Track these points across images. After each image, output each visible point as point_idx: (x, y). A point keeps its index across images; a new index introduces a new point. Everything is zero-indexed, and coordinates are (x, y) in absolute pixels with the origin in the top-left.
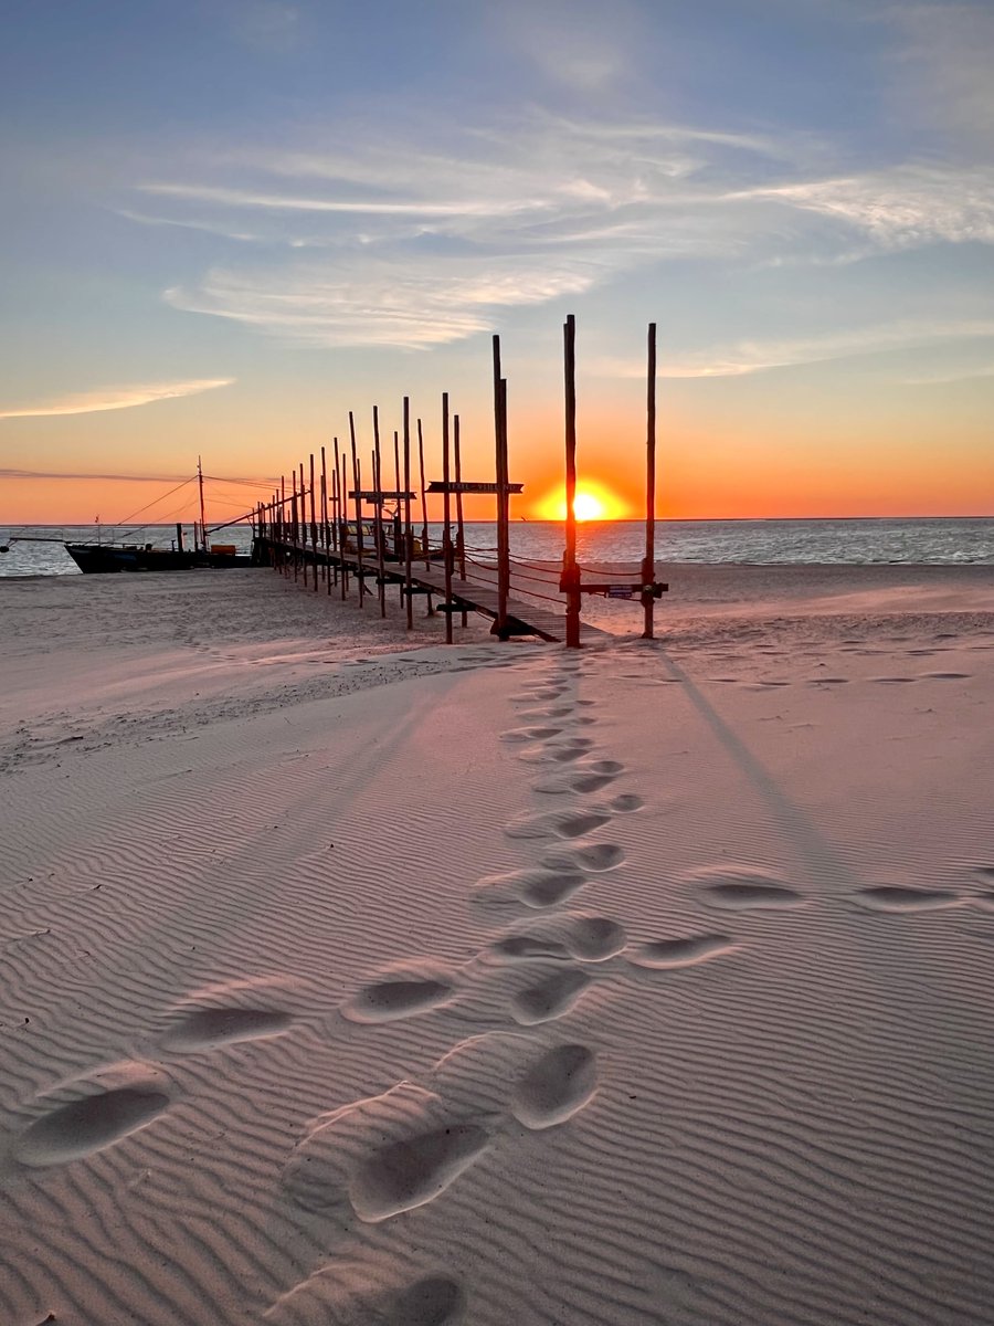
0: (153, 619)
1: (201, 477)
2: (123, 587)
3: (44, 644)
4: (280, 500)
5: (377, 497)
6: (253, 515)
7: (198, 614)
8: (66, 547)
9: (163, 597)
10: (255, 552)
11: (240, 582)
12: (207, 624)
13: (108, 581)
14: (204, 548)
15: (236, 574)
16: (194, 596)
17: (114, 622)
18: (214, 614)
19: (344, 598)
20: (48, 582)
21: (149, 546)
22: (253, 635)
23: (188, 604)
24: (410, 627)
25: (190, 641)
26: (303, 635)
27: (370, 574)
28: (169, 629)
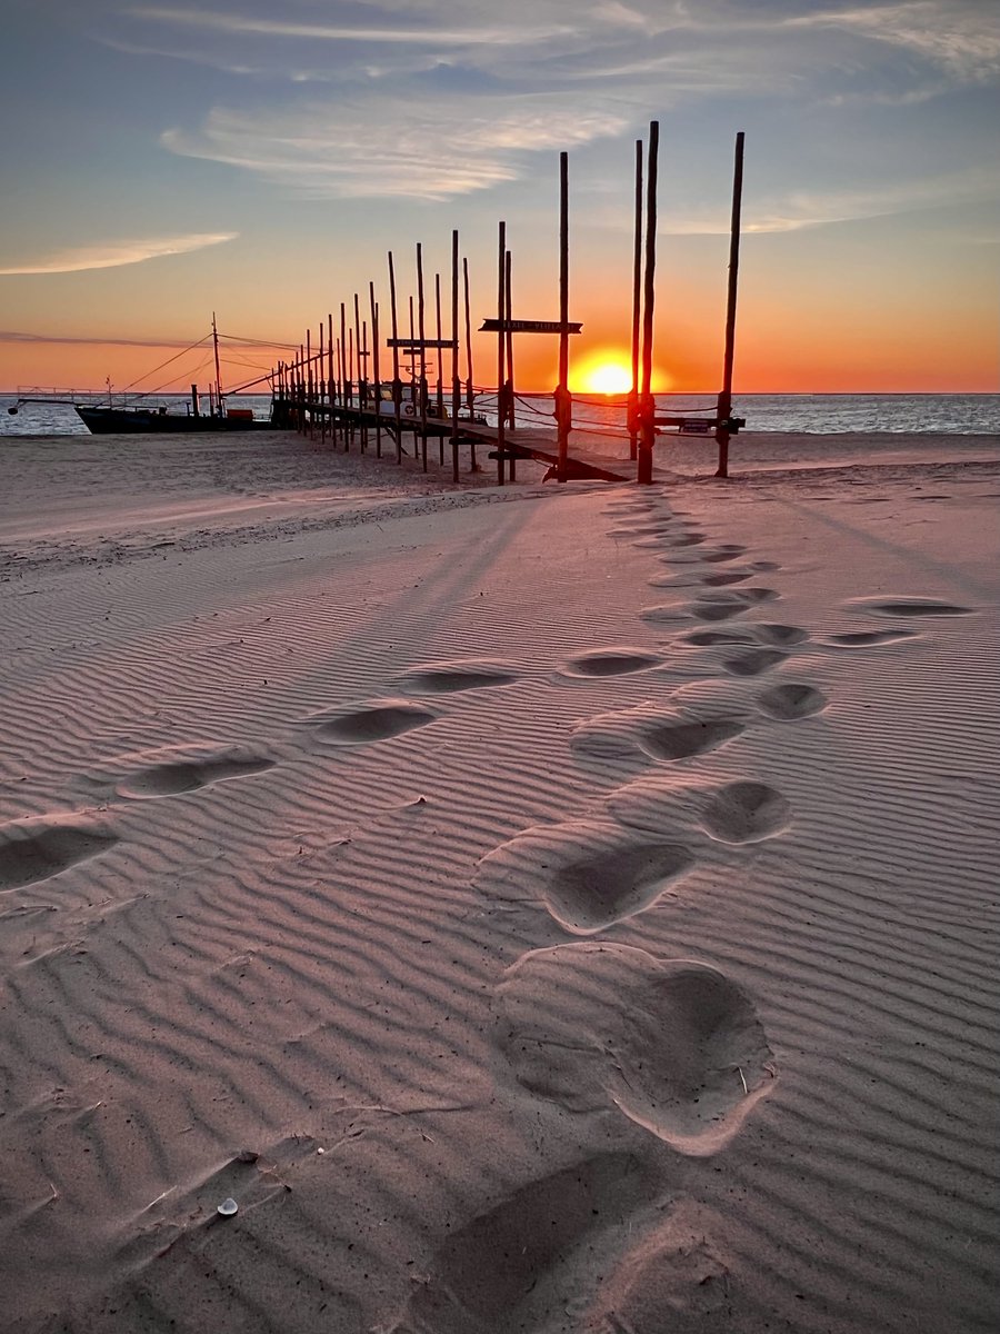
0: (188, 471)
1: (216, 335)
2: (147, 445)
3: (85, 489)
4: (305, 359)
5: (418, 346)
6: (273, 376)
7: (233, 468)
8: (77, 410)
9: (190, 454)
10: (274, 416)
11: (264, 443)
12: (246, 475)
13: (129, 440)
14: (220, 413)
15: (258, 436)
16: (222, 454)
17: (150, 474)
18: (249, 468)
19: (379, 457)
20: (69, 441)
21: (163, 410)
22: (296, 484)
23: (218, 460)
24: (456, 480)
25: (233, 487)
26: (347, 484)
27: (408, 429)
28: (209, 479)
